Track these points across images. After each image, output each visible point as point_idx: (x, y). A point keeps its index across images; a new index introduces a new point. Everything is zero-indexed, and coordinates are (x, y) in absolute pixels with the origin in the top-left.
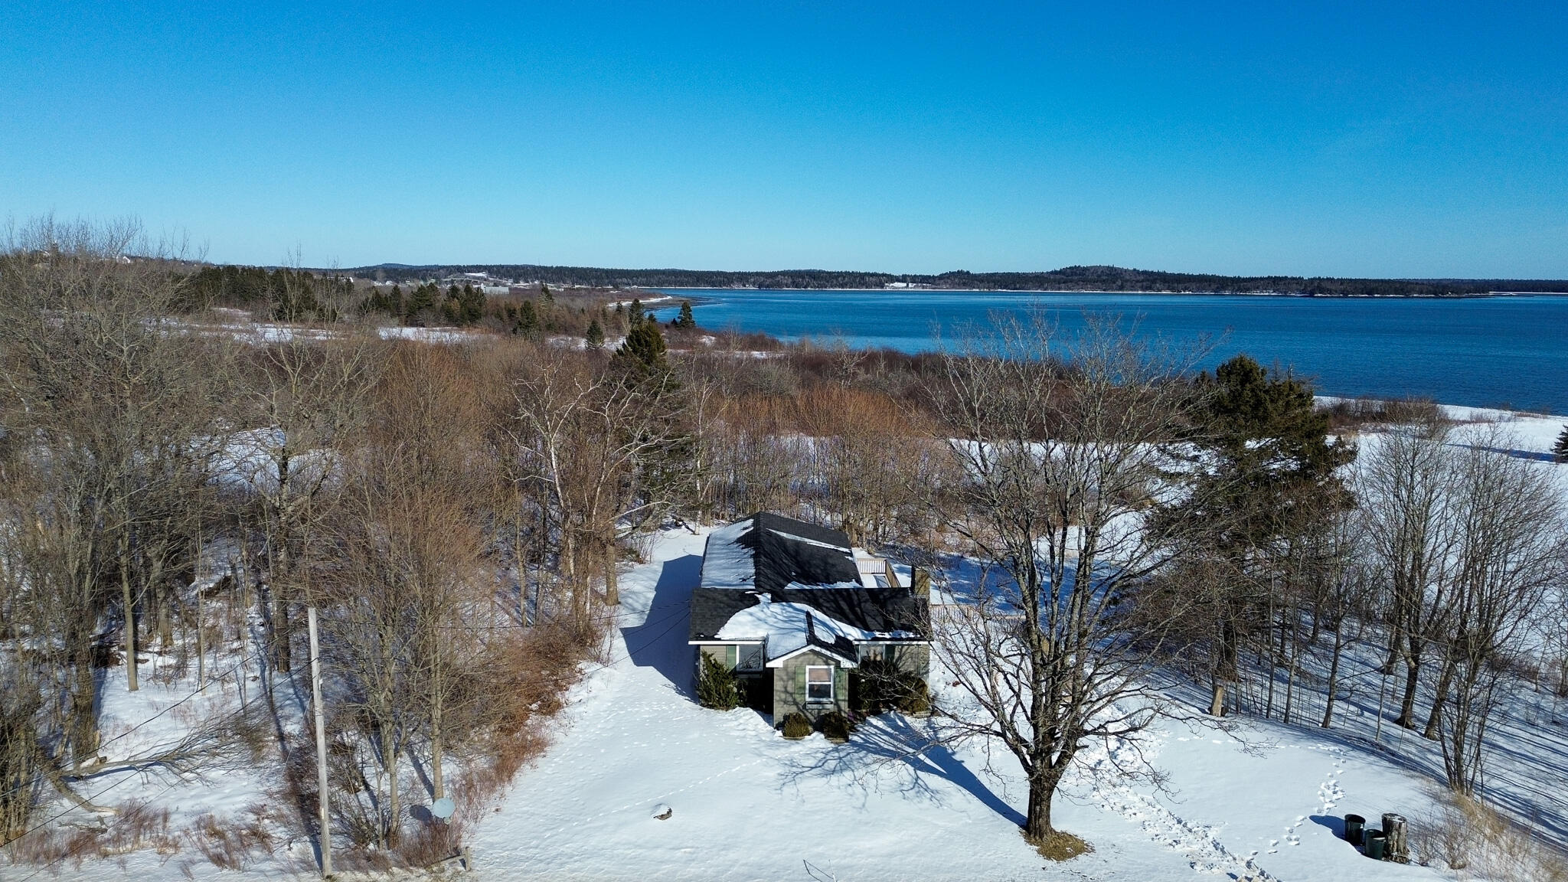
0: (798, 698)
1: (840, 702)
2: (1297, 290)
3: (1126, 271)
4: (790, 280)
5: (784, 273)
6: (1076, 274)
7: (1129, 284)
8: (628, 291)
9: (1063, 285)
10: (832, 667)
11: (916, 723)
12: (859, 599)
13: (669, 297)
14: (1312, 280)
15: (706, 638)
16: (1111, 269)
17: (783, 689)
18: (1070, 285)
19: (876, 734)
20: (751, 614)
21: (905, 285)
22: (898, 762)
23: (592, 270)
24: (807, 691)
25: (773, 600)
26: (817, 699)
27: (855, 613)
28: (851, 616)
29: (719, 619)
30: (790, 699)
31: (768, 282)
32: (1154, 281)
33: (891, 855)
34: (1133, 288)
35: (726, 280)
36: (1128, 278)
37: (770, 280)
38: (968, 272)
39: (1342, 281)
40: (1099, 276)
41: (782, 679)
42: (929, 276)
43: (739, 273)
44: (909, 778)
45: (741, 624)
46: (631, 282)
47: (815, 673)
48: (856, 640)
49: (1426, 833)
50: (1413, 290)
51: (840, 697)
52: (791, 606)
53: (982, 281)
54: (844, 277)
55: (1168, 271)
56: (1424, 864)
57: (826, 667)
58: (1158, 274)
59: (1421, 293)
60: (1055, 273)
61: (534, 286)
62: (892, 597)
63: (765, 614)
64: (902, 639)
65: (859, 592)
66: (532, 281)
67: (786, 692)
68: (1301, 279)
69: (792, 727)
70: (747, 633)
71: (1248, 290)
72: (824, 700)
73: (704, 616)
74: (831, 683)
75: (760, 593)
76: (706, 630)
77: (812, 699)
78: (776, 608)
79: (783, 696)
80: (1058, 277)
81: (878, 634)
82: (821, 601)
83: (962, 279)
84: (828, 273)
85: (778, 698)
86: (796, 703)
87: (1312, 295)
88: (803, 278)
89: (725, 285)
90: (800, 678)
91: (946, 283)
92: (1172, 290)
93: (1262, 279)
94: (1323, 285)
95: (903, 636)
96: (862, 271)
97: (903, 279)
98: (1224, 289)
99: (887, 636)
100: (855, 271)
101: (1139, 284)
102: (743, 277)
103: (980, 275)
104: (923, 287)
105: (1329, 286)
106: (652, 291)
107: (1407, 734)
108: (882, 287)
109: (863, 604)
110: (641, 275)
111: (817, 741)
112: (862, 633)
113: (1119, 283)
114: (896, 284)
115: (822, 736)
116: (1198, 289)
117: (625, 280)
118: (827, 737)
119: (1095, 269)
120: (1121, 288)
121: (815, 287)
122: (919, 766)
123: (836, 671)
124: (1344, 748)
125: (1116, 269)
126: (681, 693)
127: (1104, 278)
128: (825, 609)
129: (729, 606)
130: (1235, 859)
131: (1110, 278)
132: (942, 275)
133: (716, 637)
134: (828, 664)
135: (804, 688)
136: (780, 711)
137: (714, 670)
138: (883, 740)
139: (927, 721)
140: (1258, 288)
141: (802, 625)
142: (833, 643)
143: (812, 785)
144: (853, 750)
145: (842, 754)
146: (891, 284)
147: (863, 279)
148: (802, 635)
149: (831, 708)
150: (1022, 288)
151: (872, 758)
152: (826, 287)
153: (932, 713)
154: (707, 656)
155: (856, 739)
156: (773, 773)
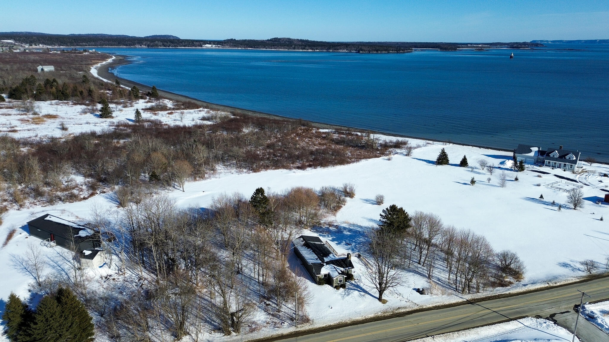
2: (354, 50)
4: (161, 44)
6: (276, 41)
9: (273, 47)
11: (353, 282)
15: (319, 274)
16: (289, 39)
18: (275, 47)
20: (324, 268)
22: (356, 291)
24: (339, 281)
25: (327, 264)
29: (319, 270)
31: (152, 44)
32: (305, 46)
33: (365, 308)
34: (298, 48)
35: (132, 43)
36: (295, 43)
38: (235, 39)
40: (285, 42)
41: (335, 280)
44: (359, 294)
45: (323, 270)
47: (340, 278)
48: (343, 271)
49: (428, 289)
51: (344, 281)
52: (330, 265)
54: (185, 42)
55: (310, 40)
56: (428, 294)
59: (393, 51)
60: (268, 40)
62: (345, 260)
64: (350, 268)
67: (335, 282)
69: (337, 288)
70: (325, 272)
71: (338, 49)
73: (316, 269)
74: (342, 279)
75: (324, 263)
76: (318, 272)
77: (340, 283)
78: (328, 266)
80: (270, 42)
82: (334, 263)
83: (232, 43)
86: (337, 284)
88: (167, 43)
89: (132, 46)
91: (227, 45)
92: (312, 49)
98: (330, 49)
99: (347, 268)
101: (300, 47)
102: (140, 42)
104: (219, 47)
105: (364, 48)
107: (419, 266)
108: (202, 46)
111: (341, 289)
112: (343, 269)
113: (293, 46)
114: (207, 45)
118: (343, 288)
119: (284, 39)
120: (294, 48)
121: (173, 47)
122: (359, 291)
123: (343, 277)
124: (413, 273)
126: (312, 283)
127: (287, 43)
128: (336, 265)
129: (320, 267)
130: (405, 298)
131: (289, 43)
132: (225, 41)
136: (334, 285)
137: (320, 279)
138: (350, 287)
139: (355, 281)
140: (341, 49)
141: (335, 269)
142: (341, 273)
143: (347, 298)
144: (347, 290)
145: (345, 290)
146: (205, 45)
147: (193, 43)
148: (337, 272)
149: (343, 283)
150: (258, 48)
151: (352, 291)
152: (178, 47)
153: (355, 279)
154: (319, 277)
155: (346, 287)
156: (340, 297)
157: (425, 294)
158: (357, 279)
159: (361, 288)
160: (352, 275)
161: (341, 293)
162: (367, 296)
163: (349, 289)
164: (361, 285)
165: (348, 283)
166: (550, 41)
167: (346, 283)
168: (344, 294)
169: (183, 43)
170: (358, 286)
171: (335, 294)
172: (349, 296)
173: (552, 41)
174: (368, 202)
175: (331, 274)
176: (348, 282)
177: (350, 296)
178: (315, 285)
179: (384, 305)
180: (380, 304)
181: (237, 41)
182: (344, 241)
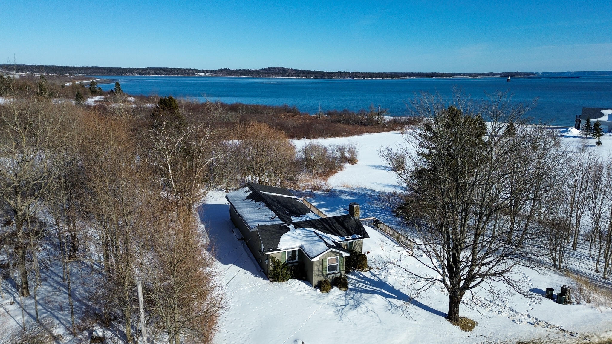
0: (324, 273)
1: (341, 271)
2: (348, 76)
3: (289, 69)
4: (153, 72)
5: (150, 69)
6: (271, 70)
7: (291, 74)
8: (77, 76)
9: (266, 75)
10: (338, 257)
11: (367, 274)
12: (332, 222)
13: (99, 79)
14: (353, 73)
15: (273, 250)
16: (283, 68)
17: (318, 270)
18: (269, 74)
19: (356, 283)
20: (289, 235)
21: (204, 74)
22: (377, 296)
23: (56, 67)
24: (328, 269)
25: (296, 228)
26: (332, 272)
27: (333, 229)
28: (332, 231)
29: (275, 240)
30: (321, 274)
31: (143, 72)
32: (300, 74)
34: (292, 76)
35: (123, 71)
36: (289, 72)
37: (145, 72)
38: (229, 69)
39: (362, 73)
40: (279, 71)
41: (317, 265)
42: (214, 70)
43: (129, 68)
44: (387, 303)
45: (286, 240)
46: (77, 72)
47: (331, 260)
48: (338, 242)
50: (385, 77)
51: (342, 269)
52: (305, 229)
53: (235, 73)
54: (177, 71)
55: (303, 70)
56: (579, 303)
57: (336, 257)
58: (300, 70)
59: (387, 77)
60: (263, 70)
61: (28, 74)
62: (345, 220)
63: (295, 234)
64: (357, 239)
65: (330, 219)
66: (26, 72)
67: (319, 271)
68: (349, 72)
69: (323, 286)
70: (291, 245)
71: (332, 77)
72: (335, 272)
73: (268, 239)
74: (338, 264)
75: (288, 225)
76: (272, 246)
77: (330, 272)
78: (298, 231)
79: (317, 273)
80: (264, 71)
81: (346, 237)
82: (316, 225)
83: (226, 72)
84: (170, 68)
85: (315, 274)
86: (323, 275)
87: (353, 79)
88: (159, 71)
89: (123, 74)
90: (325, 264)
91: (221, 73)
92: (306, 77)
93: (336, 73)
94: (357, 75)
95: (357, 237)
96: (185, 68)
97: (203, 71)
99: (350, 238)
100: (182, 68)
101: (295, 75)
102: (132, 70)
103: (234, 70)
104: (212, 75)
105: (358, 75)
106: (87, 77)
108: (194, 75)
109: (334, 224)
110: (82, 69)
111: (336, 291)
112: (340, 238)
113: (287, 74)
114: (200, 74)
115: (337, 288)
116: (315, 77)
117: (74, 71)
118: (340, 288)
119: (278, 68)
120: (288, 76)
121: (165, 75)
122: (387, 296)
123: (340, 258)
125: (285, 69)
126: (256, 276)
127: (281, 72)
128: (319, 229)
129: (277, 233)
130: (522, 315)
131: (283, 72)
132: (218, 70)
133: (277, 249)
134: (337, 256)
135: (327, 268)
136: (316, 280)
137: (277, 264)
138: (360, 285)
139: (371, 273)
140: (335, 76)
141: (317, 238)
142: (334, 245)
143: (352, 314)
144: (354, 293)
145: (347, 294)
146: (198, 74)
147: (186, 71)
148: (322, 244)
149: (338, 275)
150: (251, 76)
151: (365, 295)
152: (170, 75)
153: (370, 268)
154: (273, 258)
155: (350, 287)
156: (331, 311)
157: (571, 303)
158: (377, 268)
159: (391, 289)
160: (364, 258)
161: (336, 302)
162: (412, 308)
163: (358, 291)
164: (390, 281)
165: (353, 277)
166: (540, 73)
167: (350, 276)
168: (342, 303)
169: (176, 71)
170: (382, 284)
171: (318, 303)
172: (358, 309)
173: (542, 73)
174: (380, 168)
175: (307, 248)
176: (353, 274)
177: (362, 308)
178: (264, 282)
179: (469, 333)
180: (456, 330)
181: (232, 70)
182: (342, 207)
